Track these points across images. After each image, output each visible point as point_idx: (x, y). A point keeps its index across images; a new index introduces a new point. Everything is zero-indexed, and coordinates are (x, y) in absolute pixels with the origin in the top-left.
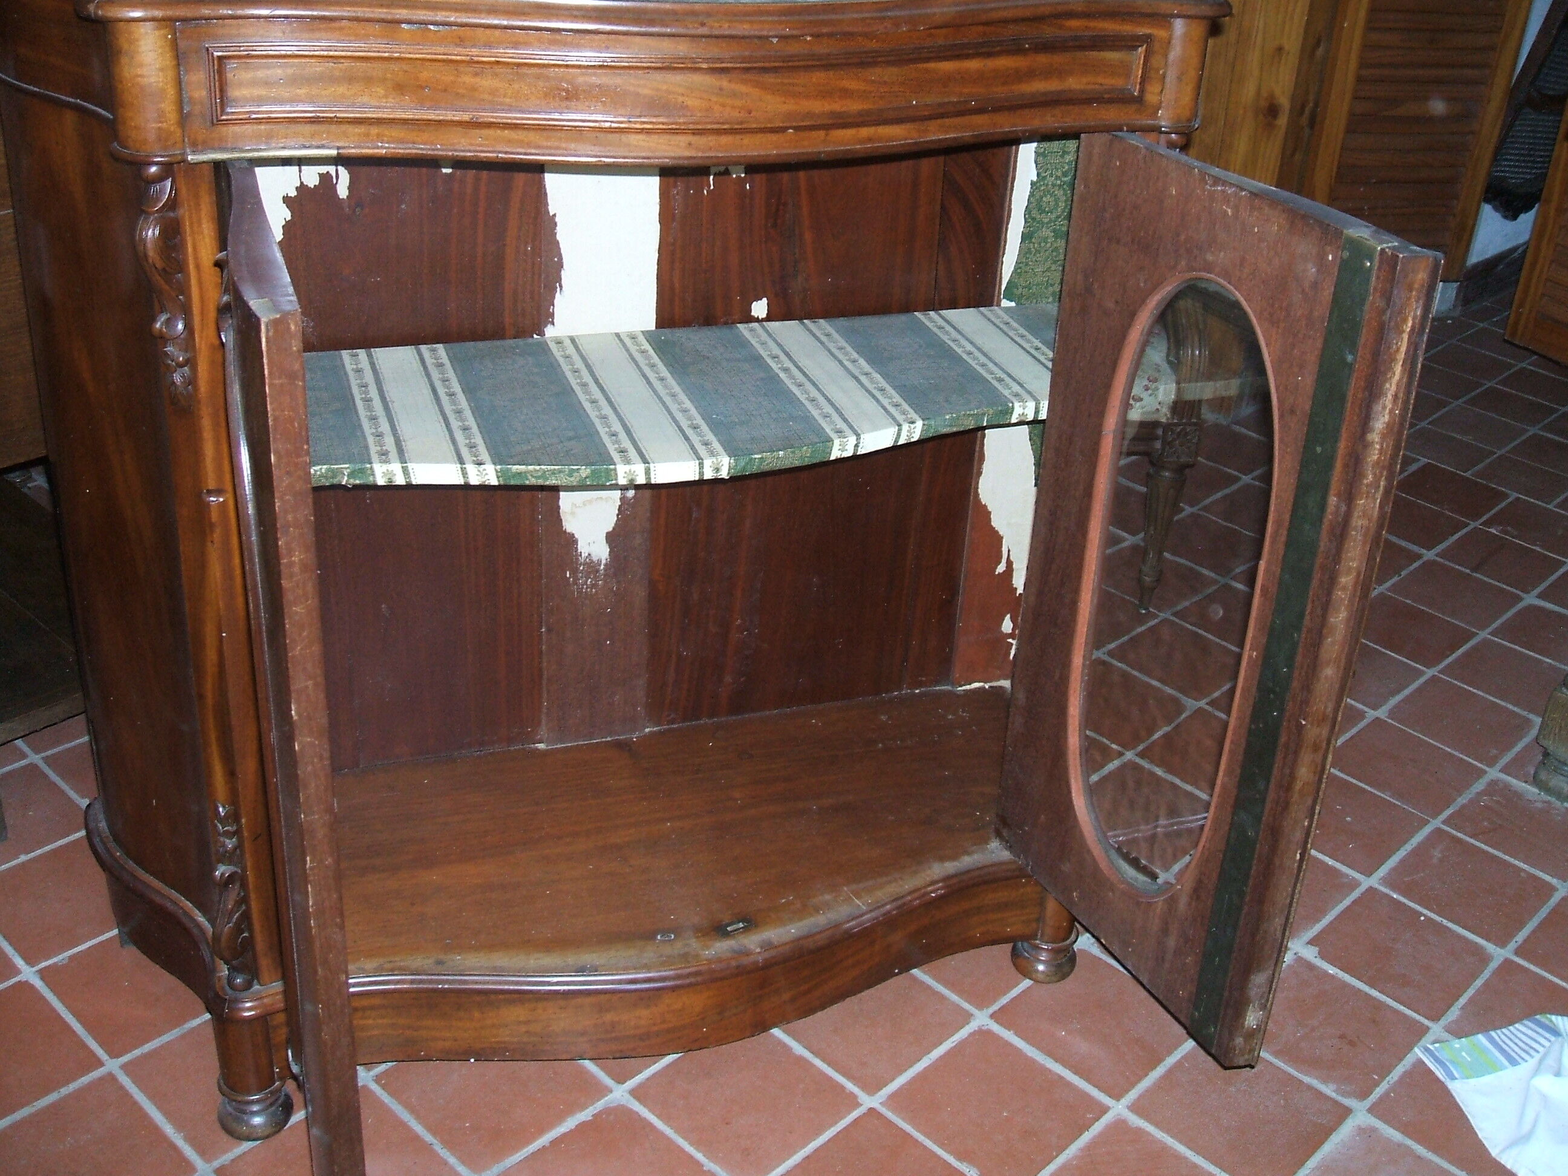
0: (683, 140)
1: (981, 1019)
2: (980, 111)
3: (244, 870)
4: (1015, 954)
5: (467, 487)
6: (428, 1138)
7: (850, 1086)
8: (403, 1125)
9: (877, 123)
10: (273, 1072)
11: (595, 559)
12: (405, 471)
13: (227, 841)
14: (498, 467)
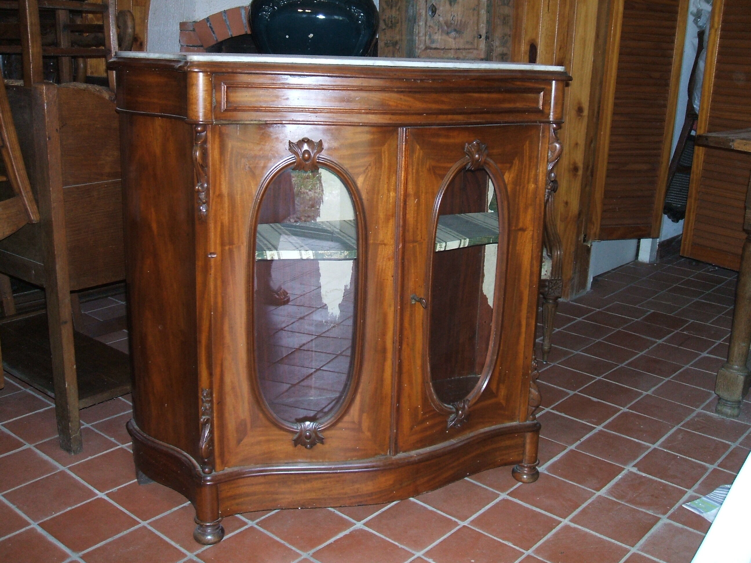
0: (388, 117)
1: (503, 496)
2: (487, 112)
3: (213, 418)
4: (514, 472)
5: (302, 260)
6: (282, 542)
7: (454, 519)
8: (271, 538)
9: (453, 114)
10: (219, 513)
11: (334, 315)
12: (279, 255)
13: (207, 405)
14: (314, 252)
